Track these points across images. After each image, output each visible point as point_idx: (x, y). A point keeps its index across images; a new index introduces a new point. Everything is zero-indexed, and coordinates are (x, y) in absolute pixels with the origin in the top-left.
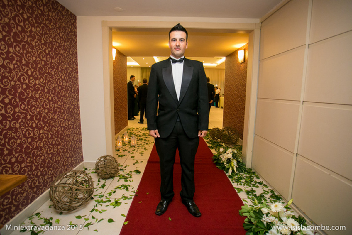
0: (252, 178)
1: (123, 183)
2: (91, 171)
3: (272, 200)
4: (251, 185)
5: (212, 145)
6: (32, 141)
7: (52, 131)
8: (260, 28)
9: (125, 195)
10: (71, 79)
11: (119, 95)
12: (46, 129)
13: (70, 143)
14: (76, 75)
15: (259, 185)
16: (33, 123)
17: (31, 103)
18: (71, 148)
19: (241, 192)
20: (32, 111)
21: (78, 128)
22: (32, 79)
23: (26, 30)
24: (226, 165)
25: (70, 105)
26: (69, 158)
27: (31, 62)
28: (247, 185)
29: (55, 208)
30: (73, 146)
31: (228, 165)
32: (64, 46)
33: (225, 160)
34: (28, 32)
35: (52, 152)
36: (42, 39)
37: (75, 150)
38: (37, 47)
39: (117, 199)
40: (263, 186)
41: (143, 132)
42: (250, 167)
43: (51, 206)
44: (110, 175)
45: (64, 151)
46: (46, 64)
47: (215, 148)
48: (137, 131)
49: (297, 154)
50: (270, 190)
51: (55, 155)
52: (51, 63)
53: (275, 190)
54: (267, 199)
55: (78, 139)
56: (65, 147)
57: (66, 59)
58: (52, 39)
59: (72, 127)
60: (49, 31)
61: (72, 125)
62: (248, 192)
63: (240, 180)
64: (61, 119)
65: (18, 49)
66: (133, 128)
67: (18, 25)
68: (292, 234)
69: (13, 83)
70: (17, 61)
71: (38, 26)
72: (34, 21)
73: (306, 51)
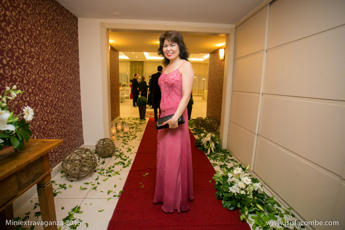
1: (120, 161)
4: (225, 161)
5: (196, 132)
6: (47, 124)
7: (61, 116)
8: (235, 33)
10: (74, 73)
12: (57, 114)
13: (74, 128)
14: (78, 69)
15: (231, 161)
16: (47, 109)
17: (46, 92)
18: (74, 132)
19: (216, 166)
20: (47, 100)
21: (80, 116)
22: (47, 73)
23: (42, 33)
24: (206, 146)
25: (74, 95)
26: (73, 140)
27: (45, 59)
28: (221, 161)
29: (67, 177)
30: (76, 131)
31: (207, 146)
32: (69, 44)
33: (205, 143)
34: (44, 34)
35: (61, 134)
36: (53, 39)
37: (78, 134)
38: (50, 47)
40: (234, 162)
41: (134, 121)
42: (226, 148)
43: (62, 176)
45: (69, 134)
46: (56, 61)
47: (198, 134)
48: (129, 121)
49: (258, 134)
50: (239, 165)
51: (63, 137)
52: (60, 59)
53: (243, 164)
55: (79, 125)
56: (70, 130)
57: (71, 56)
58: (60, 39)
59: (75, 114)
60: (58, 32)
61: (74, 112)
62: (221, 166)
63: (216, 158)
64: (67, 107)
65: (37, 49)
66: (125, 118)
67: (37, 29)
68: (246, 187)
69: (34, 76)
70: (37, 59)
71: (50, 29)
72: (47, 25)
73: (265, 54)
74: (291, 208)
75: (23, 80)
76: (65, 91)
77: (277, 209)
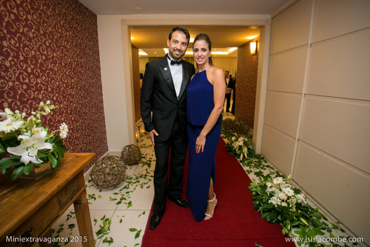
0: (261, 162)
4: (260, 168)
5: (225, 135)
6: (72, 132)
7: (85, 123)
8: (271, 24)
10: (96, 76)
12: (81, 122)
13: (98, 134)
14: (99, 72)
15: (266, 168)
16: (72, 117)
17: (70, 99)
18: (99, 138)
19: (251, 173)
20: (71, 107)
21: (103, 121)
22: (69, 79)
23: (63, 35)
24: (238, 151)
25: (96, 100)
26: (97, 148)
27: (67, 64)
28: (256, 168)
31: (239, 151)
32: (89, 45)
33: (237, 148)
34: (65, 37)
35: (86, 142)
36: (74, 41)
37: (102, 140)
38: (71, 50)
40: (270, 169)
42: (260, 154)
44: (134, 162)
45: (94, 141)
46: (78, 64)
47: (228, 137)
49: (298, 139)
50: (276, 172)
52: (81, 62)
53: (280, 171)
54: (273, 178)
55: (103, 131)
56: (94, 137)
57: (92, 58)
58: (80, 40)
59: (98, 120)
60: (78, 33)
61: (98, 117)
62: (256, 173)
63: (250, 164)
64: (91, 113)
65: (59, 53)
67: (58, 32)
68: (288, 199)
69: (57, 83)
70: (59, 64)
71: (70, 30)
72: (68, 26)
73: (309, 49)
74: (339, 222)
75: (47, 88)
76: (88, 96)
77: (323, 222)
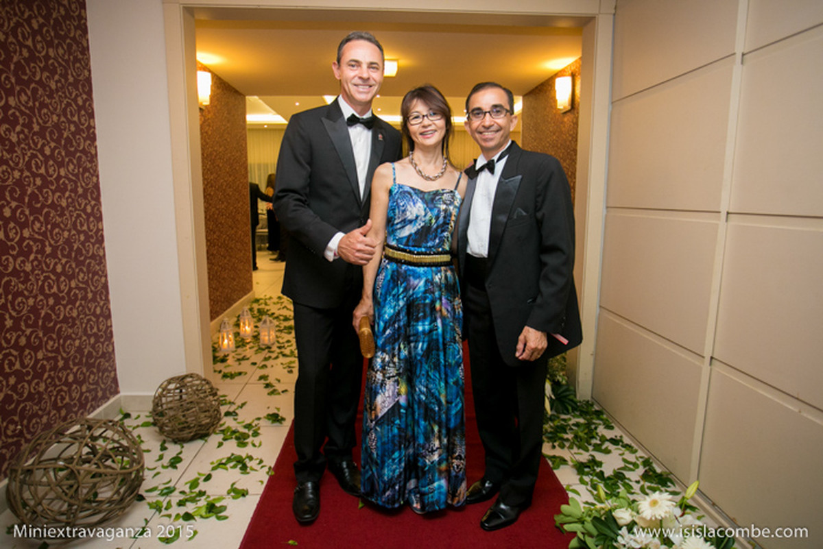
0: (593, 427)
1: (235, 453)
2: (140, 422)
3: (646, 486)
4: (591, 448)
7: (17, 308)
8: (613, 11)
9: (238, 486)
10: (74, 156)
11: (225, 203)
13: (77, 343)
14: (89, 144)
15: (611, 447)
18: (79, 357)
19: (562, 466)
21: (101, 299)
25: (73, 232)
26: (72, 386)
28: (579, 447)
30: (86, 351)
32: (47, 57)
35: (17, 370)
37: (93, 360)
39: (212, 498)
40: (623, 449)
42: (589, 399)
44: (194, 430)
45: (56, 365)
48: (279, 306)
49: (712, 358)
50: (641, 460)
51: (29, 378)
53: (656, 458)
54: (633, 484)
55: (99, 330)
56: (60, 353)
57: (57, 99)
59: (80, 296)
62: (580, 466)
63: (558, 434)
64: (45, 274)
66: (268, 297)
73: (738, 72)
76: (36, 219)
